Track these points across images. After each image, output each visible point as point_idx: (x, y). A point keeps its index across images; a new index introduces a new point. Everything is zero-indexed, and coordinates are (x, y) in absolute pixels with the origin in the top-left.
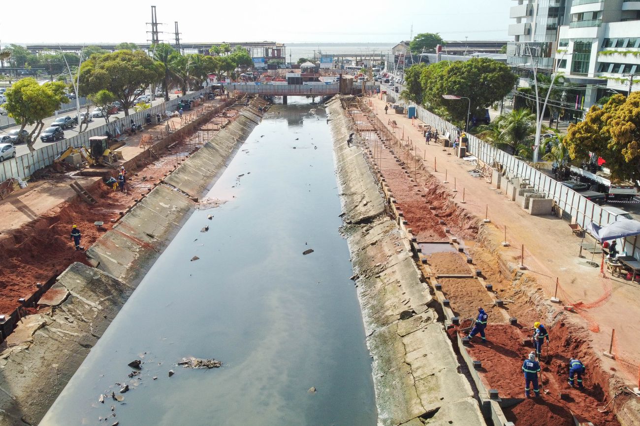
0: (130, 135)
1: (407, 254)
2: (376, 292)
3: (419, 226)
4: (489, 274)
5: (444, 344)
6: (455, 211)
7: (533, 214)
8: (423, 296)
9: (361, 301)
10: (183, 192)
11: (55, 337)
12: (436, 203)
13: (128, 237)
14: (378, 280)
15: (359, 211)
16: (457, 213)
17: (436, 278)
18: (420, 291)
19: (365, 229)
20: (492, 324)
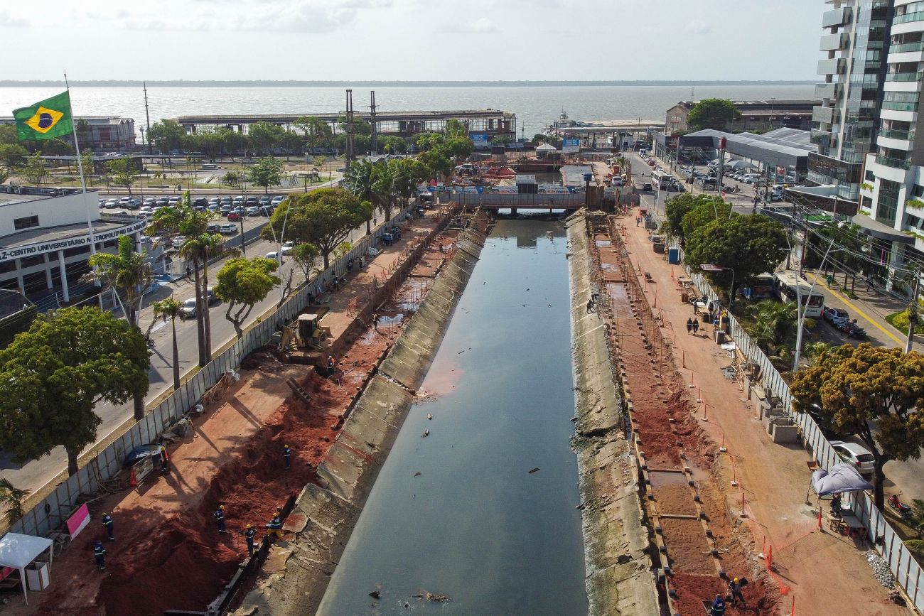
0: (332, 292)
1: (633, 488)
2: (598, 528)
3: (653, 447)
4: (714, 515)
5: (652, 594)
6: (695, 429)
7: (776, 442)
8: (640, 541)
9: (586, 536)
10: (399, 383)
11: (303, 565)
12: (677, 414)
13: (350, 449)
14: (602, 514)
15: (591, 419)
16: (696, 433)
17: (659, 518)
18: (639, 535)
19: (596, 445)
20: (702, 575)
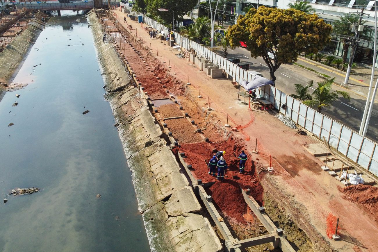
1: (146, 108)
2: (130, 132)
3: (151, 90)
4: (192, 114)
5: (171, 158)
6: (171, 79)
7: (213, 78)
8: (157, 132)
9: (122, 138)
12: (159, 76)
14: (130, 125)
15: (115, 84)
17: (164, 120)
18: (155, 129)
19: (119, 94)
20: (196, 143)
